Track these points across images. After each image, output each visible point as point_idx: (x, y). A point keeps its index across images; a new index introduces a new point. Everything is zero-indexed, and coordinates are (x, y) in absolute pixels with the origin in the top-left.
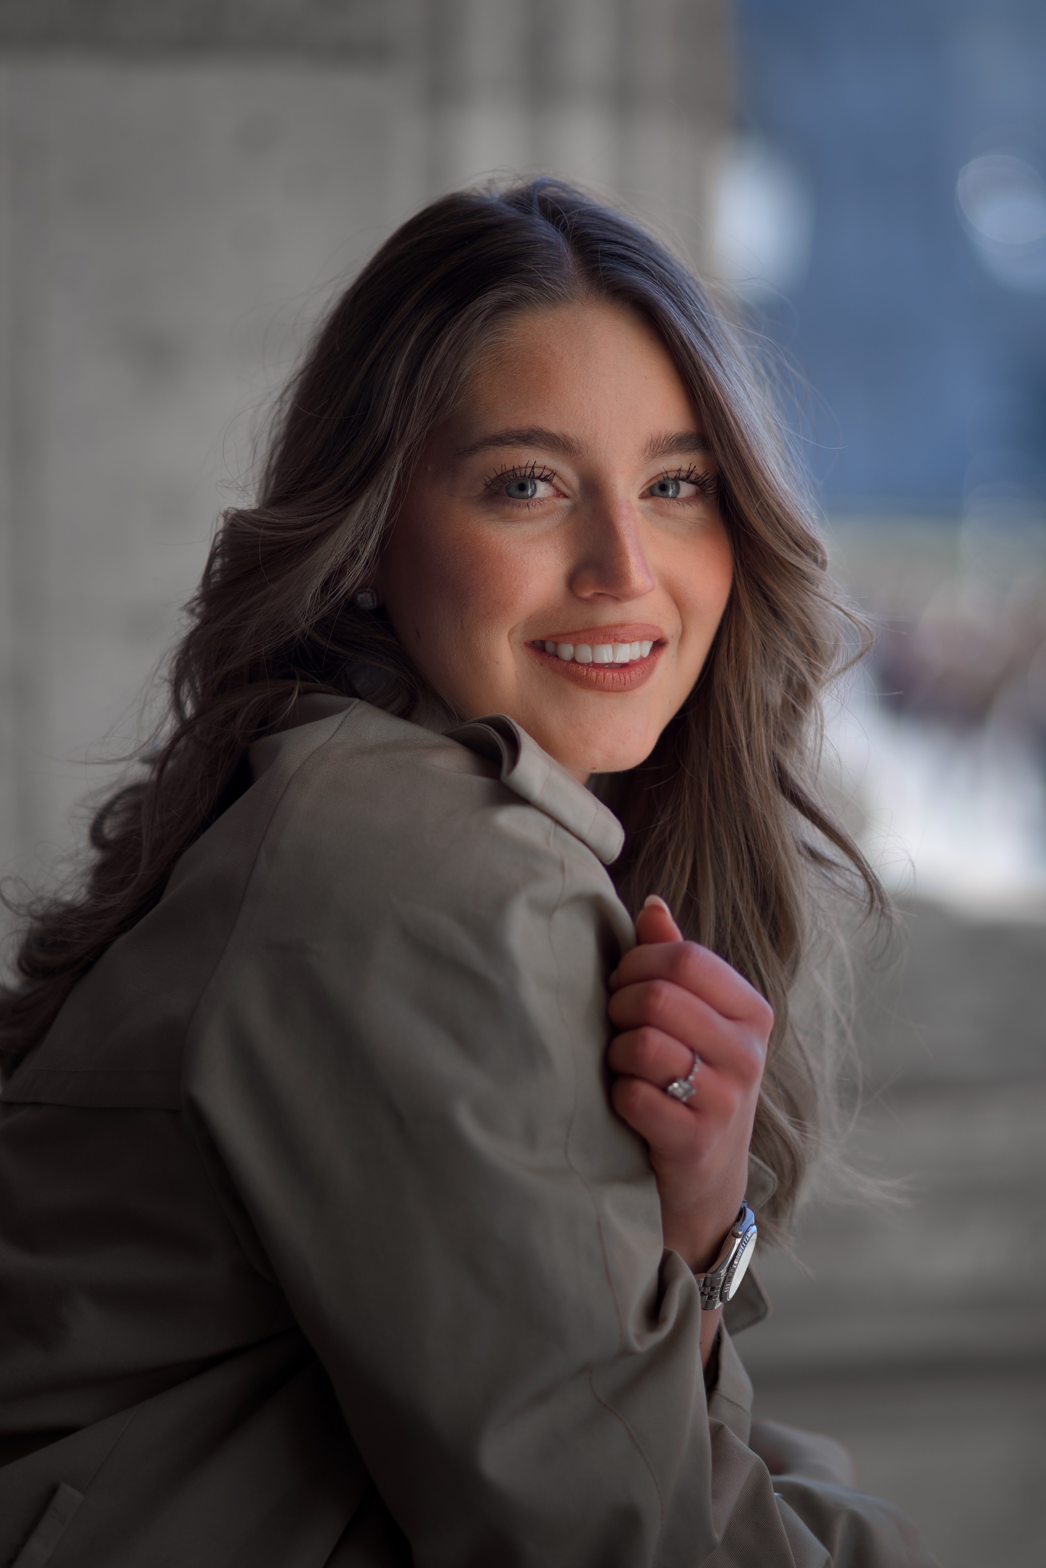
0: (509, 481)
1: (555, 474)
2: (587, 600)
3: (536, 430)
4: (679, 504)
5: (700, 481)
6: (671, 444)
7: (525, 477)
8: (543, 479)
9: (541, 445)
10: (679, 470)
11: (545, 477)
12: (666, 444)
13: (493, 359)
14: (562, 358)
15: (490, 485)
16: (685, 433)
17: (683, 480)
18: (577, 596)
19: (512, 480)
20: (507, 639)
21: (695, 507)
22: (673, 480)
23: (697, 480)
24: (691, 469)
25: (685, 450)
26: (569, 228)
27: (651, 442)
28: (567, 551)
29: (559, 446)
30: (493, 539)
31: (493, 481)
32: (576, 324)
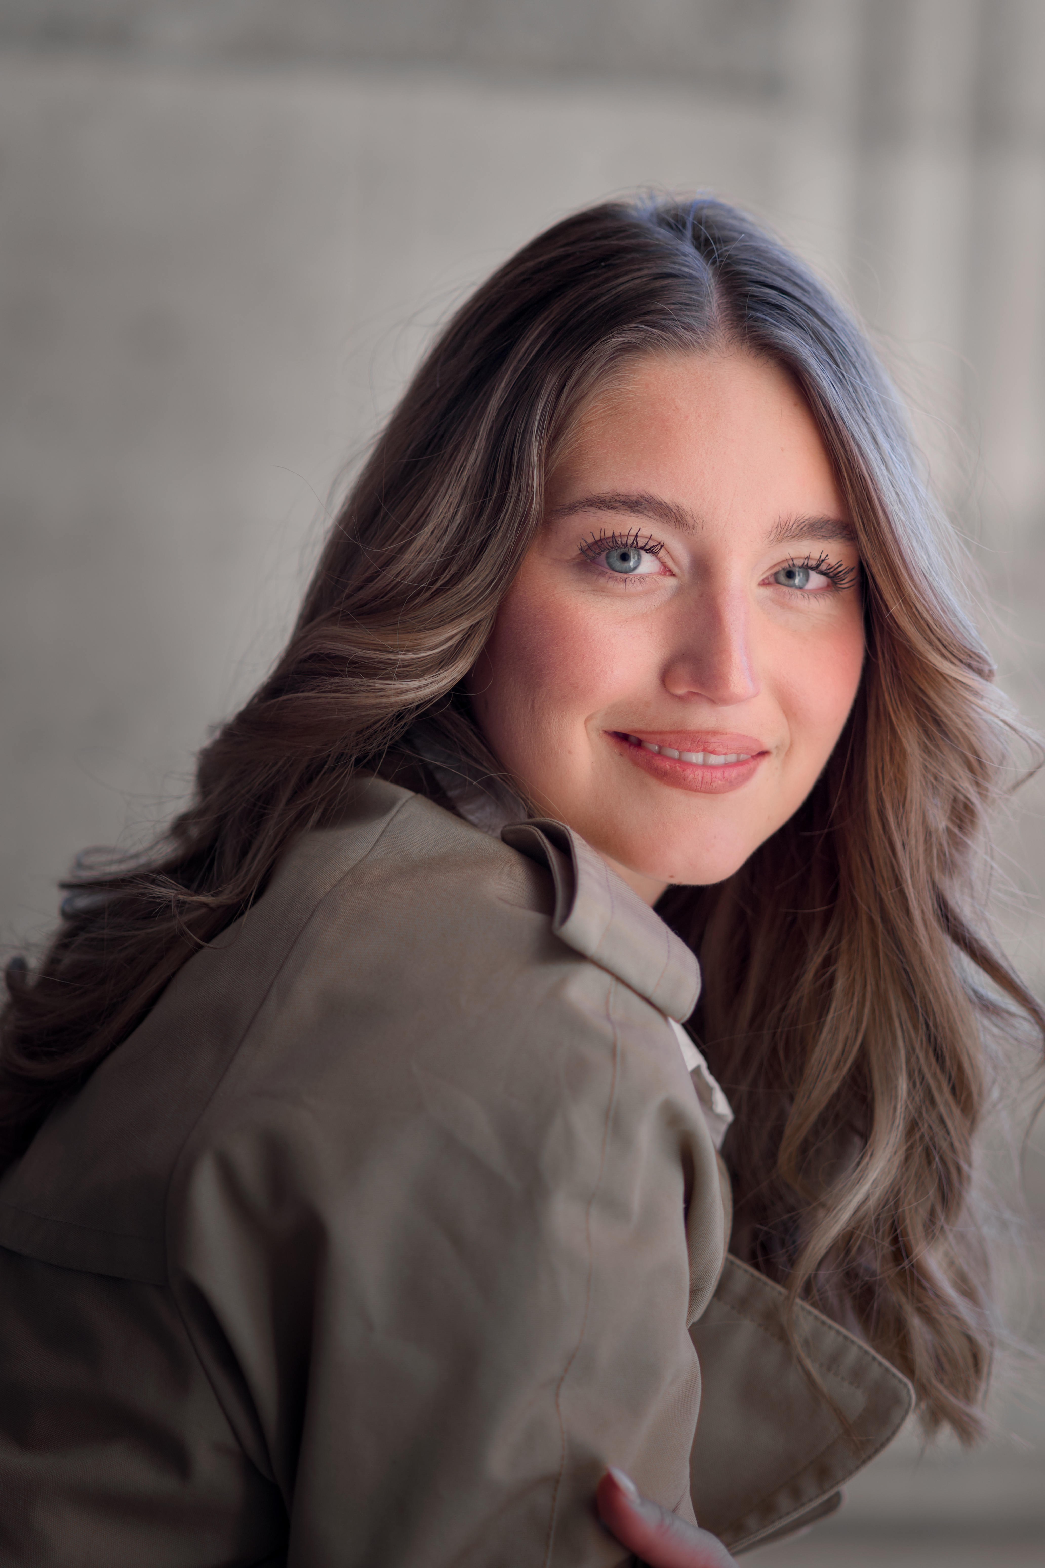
0: (608, 549)
1: (662, 546)
2: (680, 698)
3: (647, 496)
4: (804, 597)
5: (831, 572)
6: (802, 528)
7: (627, 546)
8: (649, 550)
9: (651, 514)
10: (808, 558)
11: (650, 548)
12: (796, 529)
13: (609, 407)
14: (687, 417)
15: (586, 550)
16: (820, 517)
17: (812, 569)
18: (669, 692)
19: (612, 548)
20: (583, 726)
21: (822, 601)
22: (800, 567)
23: (828, 571)
24: (823, 558)
25: (818, 537)
26: (718, 264)
27: (778, 525)
28: (664, 639)
29: (670, 518)
30: (580, 613)
31: (590, 547)
32: (709, 378)
